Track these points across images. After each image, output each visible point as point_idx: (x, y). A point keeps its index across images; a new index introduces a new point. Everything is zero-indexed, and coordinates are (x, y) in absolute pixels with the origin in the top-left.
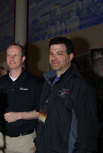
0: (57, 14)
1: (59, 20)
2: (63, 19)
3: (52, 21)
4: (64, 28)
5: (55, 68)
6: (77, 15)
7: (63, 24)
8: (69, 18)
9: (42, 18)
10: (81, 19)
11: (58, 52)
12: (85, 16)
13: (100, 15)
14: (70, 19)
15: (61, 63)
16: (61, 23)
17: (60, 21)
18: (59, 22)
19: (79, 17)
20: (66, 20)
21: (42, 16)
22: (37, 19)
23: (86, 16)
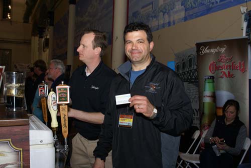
0: (160, 5)
1: (161, 11)
2: (166, 10)
3: (153, 12)
4: (167, 21)
5: (136, 59)
6: (182, 5)
7: (166, 16)
8: (173, 8)
9: (143, 10)
10: (186, 10)
11: (139, 40)
12: (190, 5)
13: (209, 4)
14: (174, 10)
15: (143, 53)
16: (164, 15)
17: (163, 12)
18: (161, 14)
19: (184, 7)
20: (169, 11)
21: (143, 7)
22: (137, 11)
23: (192, 5)
